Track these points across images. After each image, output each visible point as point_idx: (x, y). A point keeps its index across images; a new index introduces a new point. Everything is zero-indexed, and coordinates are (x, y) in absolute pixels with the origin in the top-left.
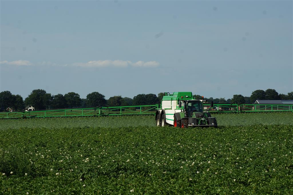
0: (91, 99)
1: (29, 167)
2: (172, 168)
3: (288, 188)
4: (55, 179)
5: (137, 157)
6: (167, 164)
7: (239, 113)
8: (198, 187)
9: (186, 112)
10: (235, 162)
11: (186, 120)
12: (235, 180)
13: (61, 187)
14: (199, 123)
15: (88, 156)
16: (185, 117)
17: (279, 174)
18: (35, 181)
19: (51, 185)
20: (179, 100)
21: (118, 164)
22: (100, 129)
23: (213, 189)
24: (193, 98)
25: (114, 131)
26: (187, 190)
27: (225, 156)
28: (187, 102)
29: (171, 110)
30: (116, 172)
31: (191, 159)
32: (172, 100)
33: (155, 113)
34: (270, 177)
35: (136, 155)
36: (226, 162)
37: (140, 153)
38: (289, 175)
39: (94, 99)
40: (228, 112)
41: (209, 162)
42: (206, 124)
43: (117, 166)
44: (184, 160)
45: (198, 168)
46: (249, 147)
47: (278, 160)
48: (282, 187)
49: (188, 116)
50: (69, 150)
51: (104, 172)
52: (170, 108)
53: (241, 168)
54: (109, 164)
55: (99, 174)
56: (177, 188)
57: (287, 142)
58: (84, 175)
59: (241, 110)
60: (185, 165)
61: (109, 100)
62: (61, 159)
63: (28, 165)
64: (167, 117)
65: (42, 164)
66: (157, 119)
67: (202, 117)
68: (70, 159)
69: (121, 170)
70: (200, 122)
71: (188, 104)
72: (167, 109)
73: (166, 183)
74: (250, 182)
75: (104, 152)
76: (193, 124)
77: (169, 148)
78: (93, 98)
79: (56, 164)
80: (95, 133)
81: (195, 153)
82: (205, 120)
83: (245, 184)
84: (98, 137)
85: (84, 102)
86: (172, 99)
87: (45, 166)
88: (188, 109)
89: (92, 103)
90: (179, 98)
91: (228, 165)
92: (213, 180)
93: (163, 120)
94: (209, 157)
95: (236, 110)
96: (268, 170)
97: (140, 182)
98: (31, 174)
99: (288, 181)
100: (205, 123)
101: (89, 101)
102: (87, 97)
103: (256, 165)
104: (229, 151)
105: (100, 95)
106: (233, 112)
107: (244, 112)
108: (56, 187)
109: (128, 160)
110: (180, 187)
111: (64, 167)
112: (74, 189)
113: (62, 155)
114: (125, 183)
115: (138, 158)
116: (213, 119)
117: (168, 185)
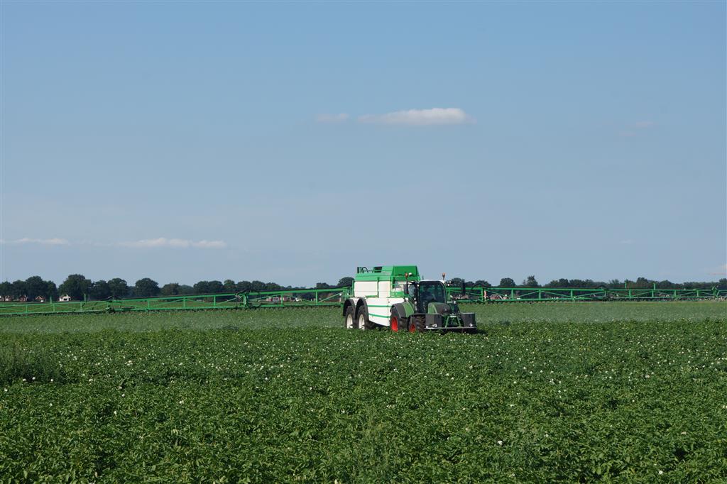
0: (141, 286)
1: (57, 371)
2: (235, 373)
3: (375, 398)
4: (87, 387)
5: (193, 359)
6: (230, 368)
8: (265, 397)
10: (314, 366)
11: (419, 318)
12: (311, 388)
13: (95, 396)
14: (447, 324)
15: (133, 357)
16: (415, 312)
17: (365, 380)
18: (62, 390)
19: (81, 394)
21: (168, 368)
23: (283, 399)
26: (252, 401)
27: (302, 359)
29: (378, 299)
30: (166, 378)
31: (261, 362)
32: (378, 281)
33: (342, 304)
34: (354, 384)
35: (193, 357)
36: (303, 366)
37: (197, 354)
38: (377, 381)
39: (144, 287)
41: (281, 366)
42: (458, 326)
43: (167, 370)
44: (251, 363)
45: (268, 373)
46: (333, 347)
47: (365, 363)
48: (368, 396)
50: (110, 350)
51: (151, 378)
52: (376, 294)
53: (320, 373)
54: (157, 369)
55: (144, 381)
56: (238, 399)
57: (377, 341)
58: (125, 381)
60: (252, 370)
61: (163, 288)
62: (99, 361)
63: (56, 368)
64: (372, 311)
65: (74, 368)
66: (347, 314)
67: (450, 312)
68: (109, 361)
69: (172, 375)
70: (448, 322)
73: (226, 392)
74: (329, 391)
75: (153, 354)
76: (435, 325)
77: (233, 349)
78: (143, 285)
79: (91, 368)
81: (265, 354)
82: (455, 318)
83: (323, 393)
85: (132, 290)
86: (378, 278)
87: (78, 370)
89: (141, 291)
90: (394, 278)
91: (305, 370)
92: (285, 388)
93: (361, 315)
94: (282, 360)
96: (352, 376)
97: (193, 391)
98: (60, 379)
99: (375, 390)
100: (456, 323)
101: (138, 289)
102: (136, 284)
103: (339, 369)
104: (308, 352)
105: (152, 282)
108: (87, 396)
109: (181, 364)
110: (242, 397)
111: (101, 372)
112: (110, 400)
113: (101, 356)
114: (175, 392)
115: (194, 361)
117: (229, 394)
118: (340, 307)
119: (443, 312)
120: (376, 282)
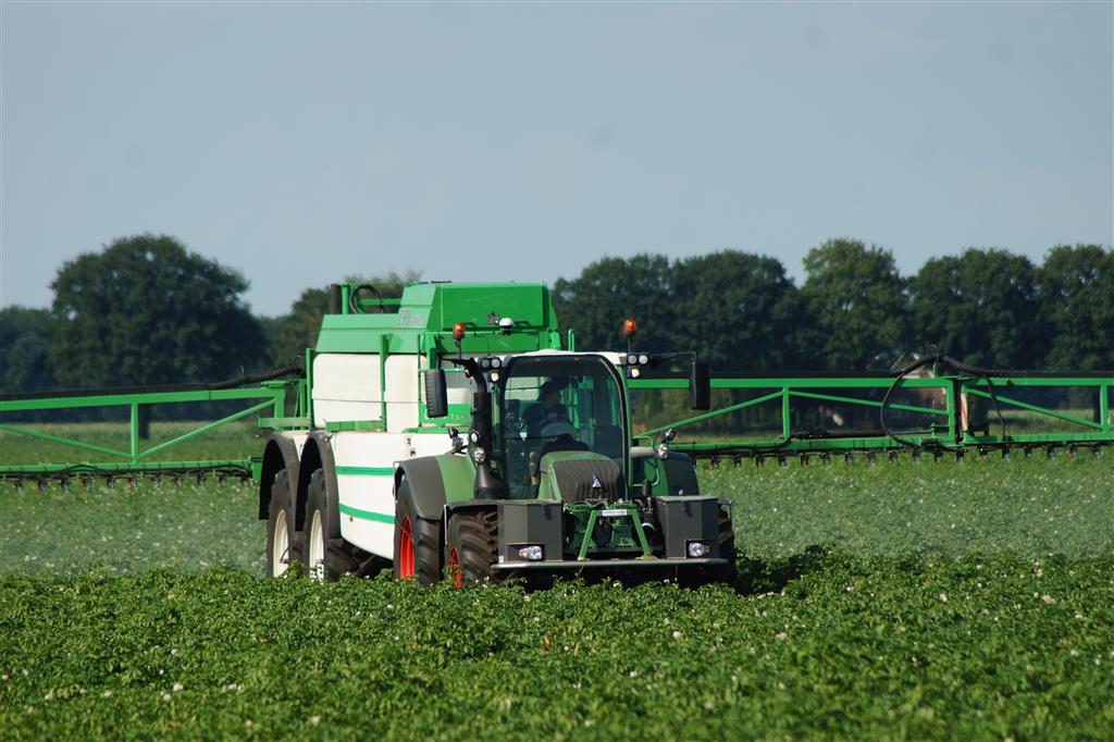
0: (101, 306)
7: (960, 454)
9: (488, 458)
11: (478, 522)
14: (587, 542)
16: (478, 493)
20: (439, 355)
22: (172, 629)
24: (555, 337)
25: (318, 652)
28: (490, 368)
29: (378, 437)
32: (387, 353)
33: (254, 460)
39: (130, 313)
40: (870, 442)
42: (640, 554)
49: (500, 490)
52: (376, 415)
59: (984, 427)
61: (288, 319)
64: (350, 491)
66: (271, 505)
67: (614, 491)
70: (594, 536)
71: (502, 384)
72: (350, 427)
76: (535, 552)
78: (118, 297)
80: (118, 669)
82: (628, 519)
84: (151, 718)
85: (26, 347)
86: (386, 341)
88: (502, 425)
89: (106, 349)
90: (438, 340)
93: (317, 514)
95: (937, 430)
100: (631, 543)
101: (75, 332)
102: (54, 286)
105: (195, 265)
106: (911, 445)
107: (1005, 447)
116: (697, 512)
118: (246, 475)
119: (584, 491)
120: (378, 359)
